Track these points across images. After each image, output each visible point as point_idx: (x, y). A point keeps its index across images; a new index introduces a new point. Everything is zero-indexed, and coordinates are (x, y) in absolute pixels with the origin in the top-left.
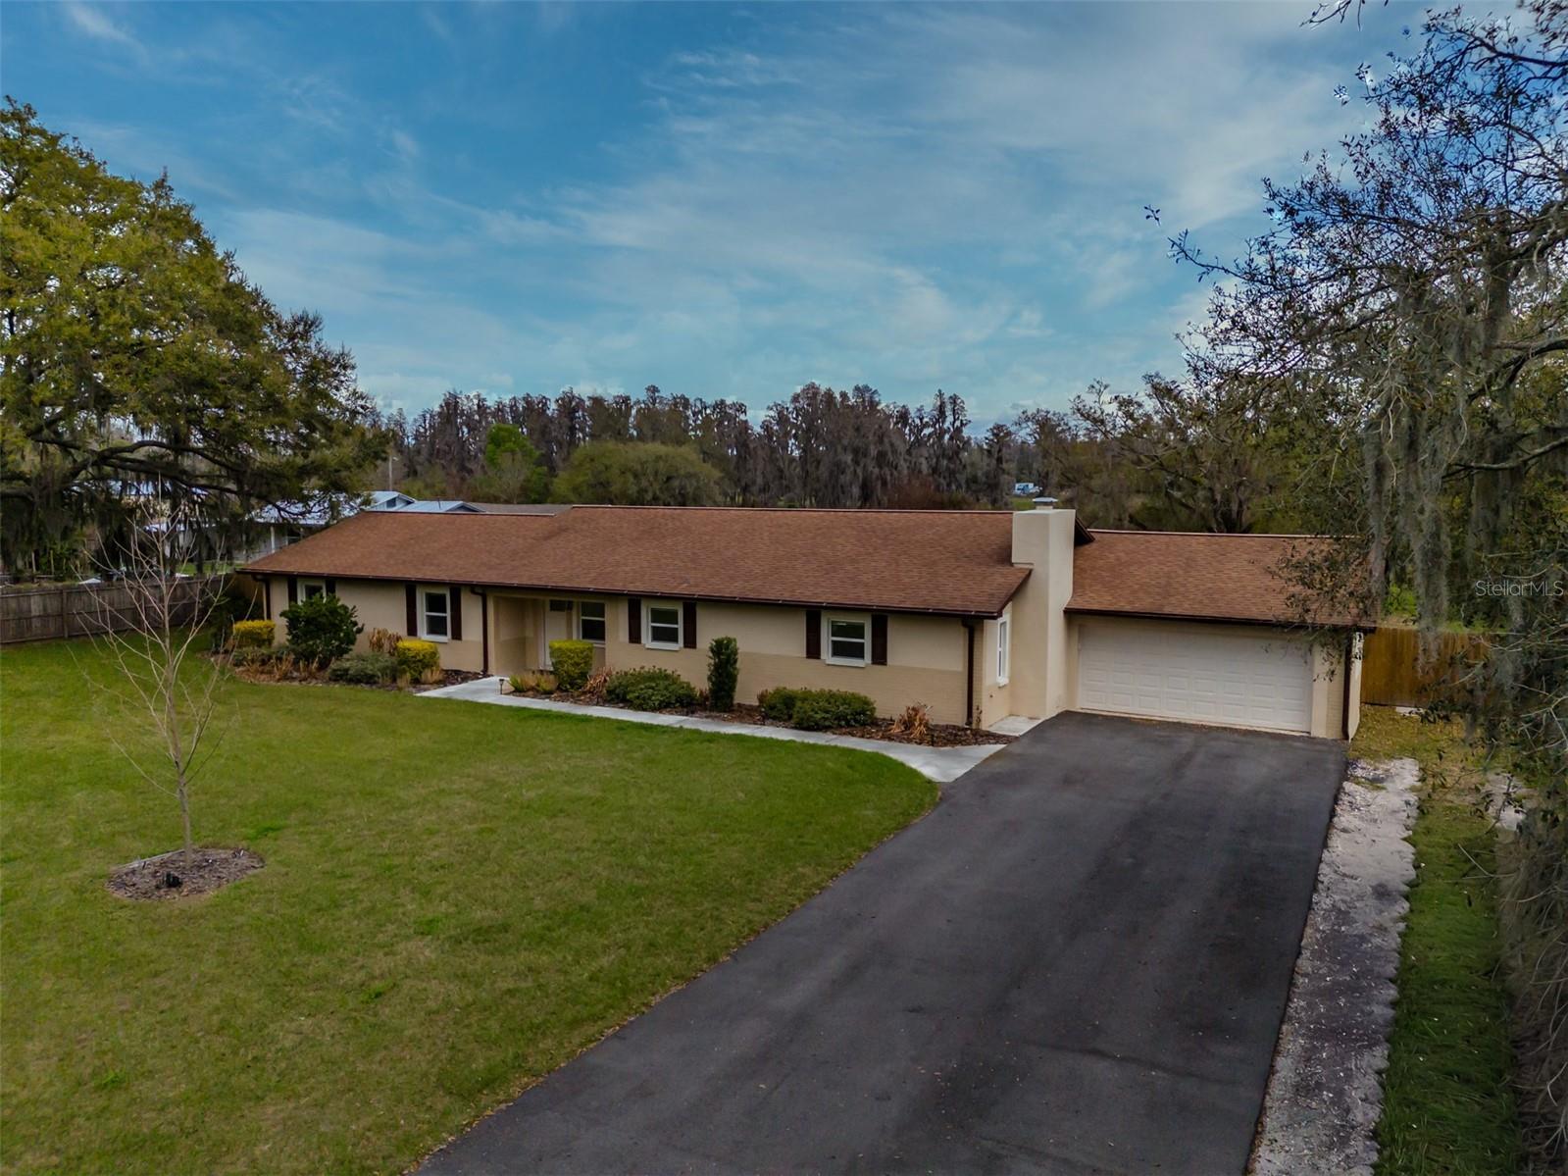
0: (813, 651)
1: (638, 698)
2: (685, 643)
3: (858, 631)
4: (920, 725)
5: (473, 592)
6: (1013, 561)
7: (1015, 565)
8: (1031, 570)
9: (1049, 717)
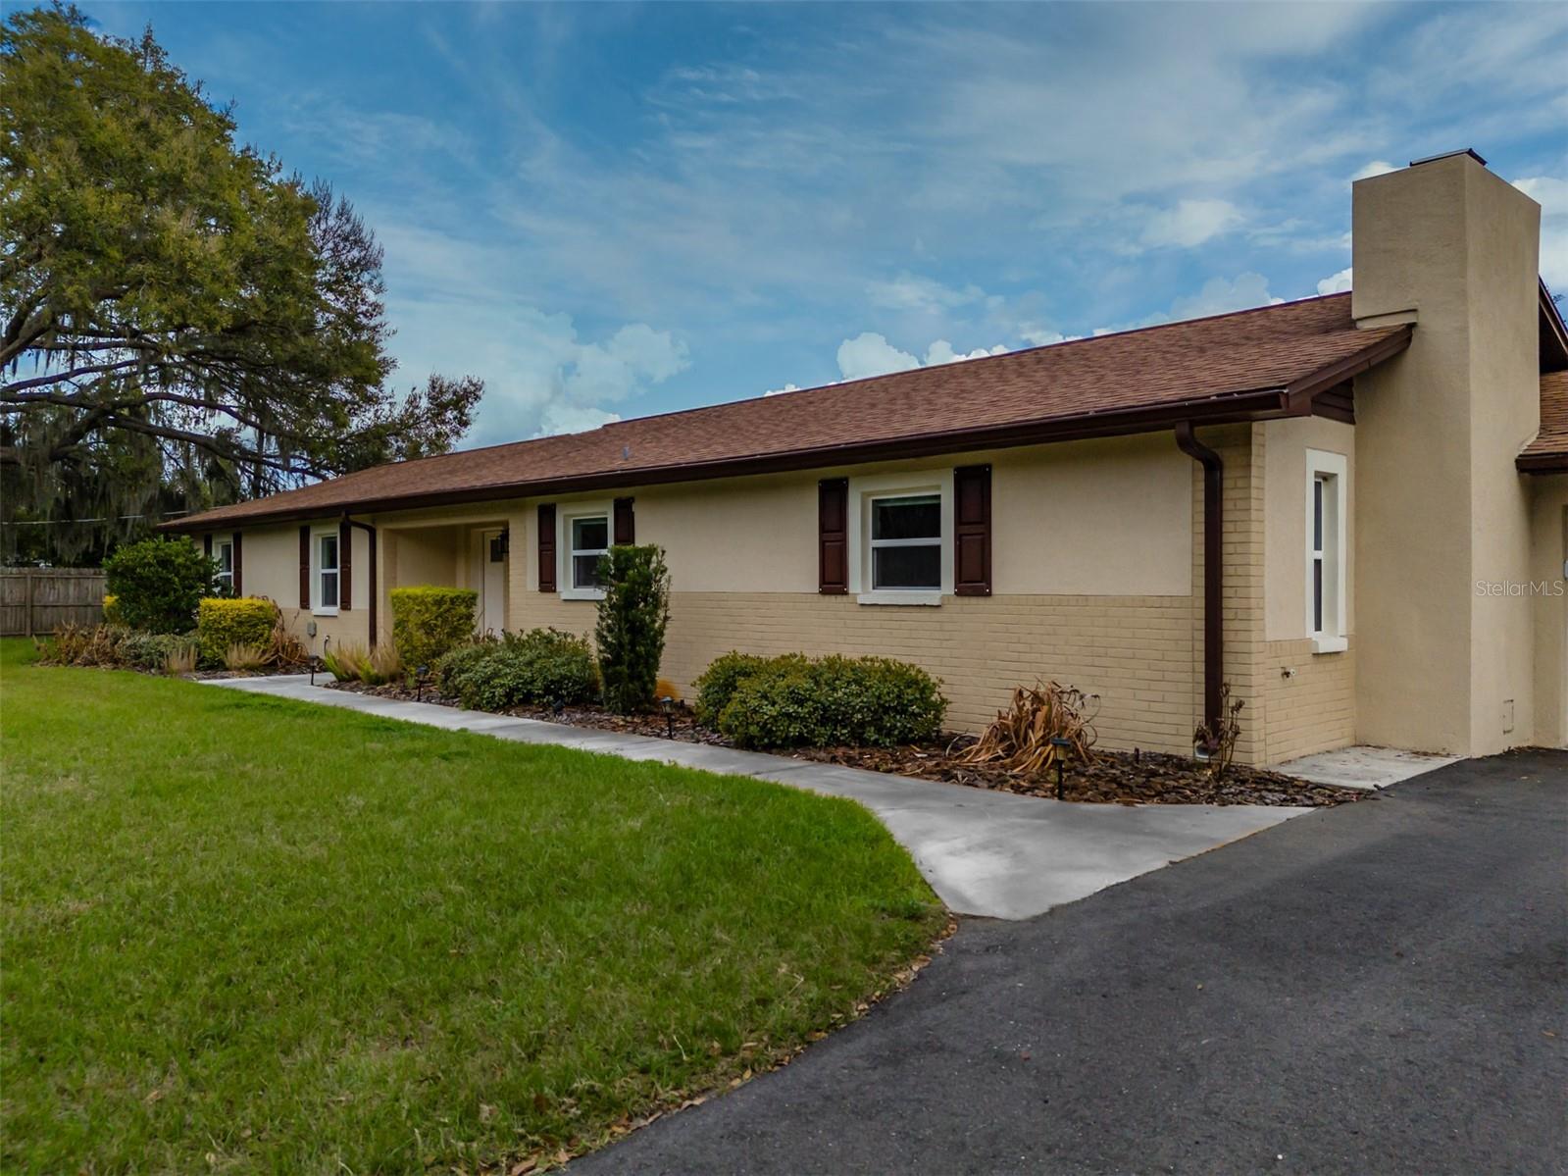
0: (833, 580)
4: (1044, 738)
6: (1355, 315)
7: (1359, 324)
8: (1411, 326)
9: (1477, 753)
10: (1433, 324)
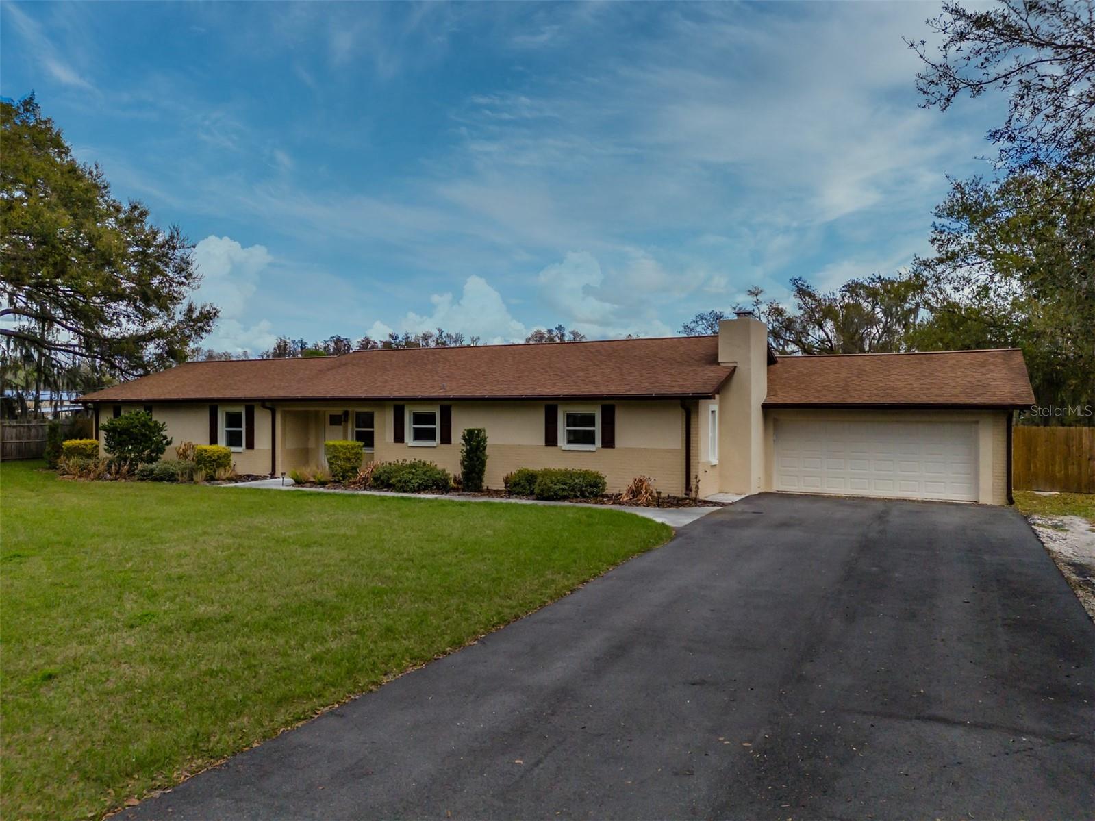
0: (551, 440)
1: (400, 481)
2: (441, 440)
3: (589, 420)
4: (646, 493)
5: (264, 407)
6: (719, 361)
7: (721, 364)
8: (735, 367)
9: (753, 494)
10: (741, 367)
